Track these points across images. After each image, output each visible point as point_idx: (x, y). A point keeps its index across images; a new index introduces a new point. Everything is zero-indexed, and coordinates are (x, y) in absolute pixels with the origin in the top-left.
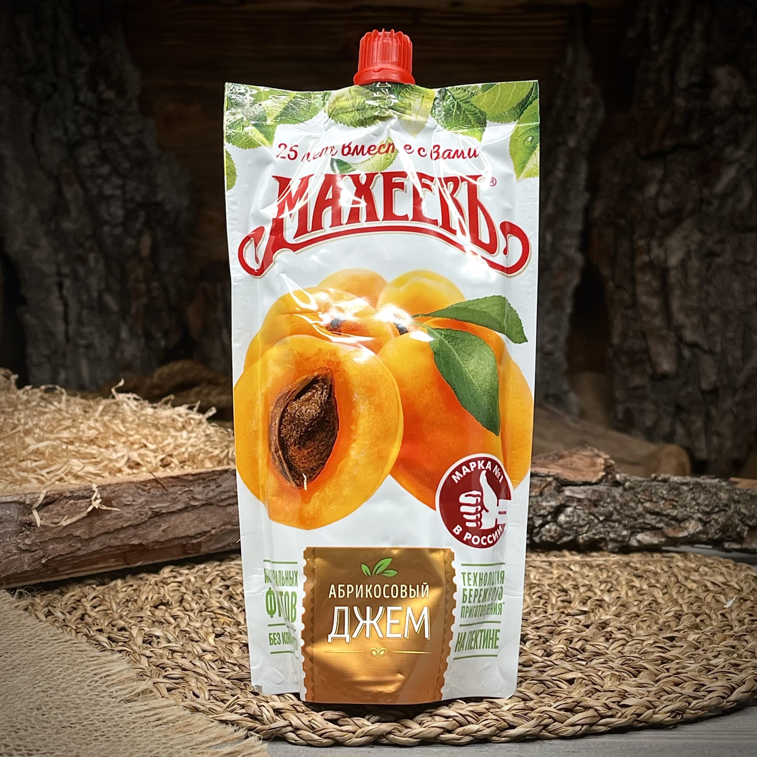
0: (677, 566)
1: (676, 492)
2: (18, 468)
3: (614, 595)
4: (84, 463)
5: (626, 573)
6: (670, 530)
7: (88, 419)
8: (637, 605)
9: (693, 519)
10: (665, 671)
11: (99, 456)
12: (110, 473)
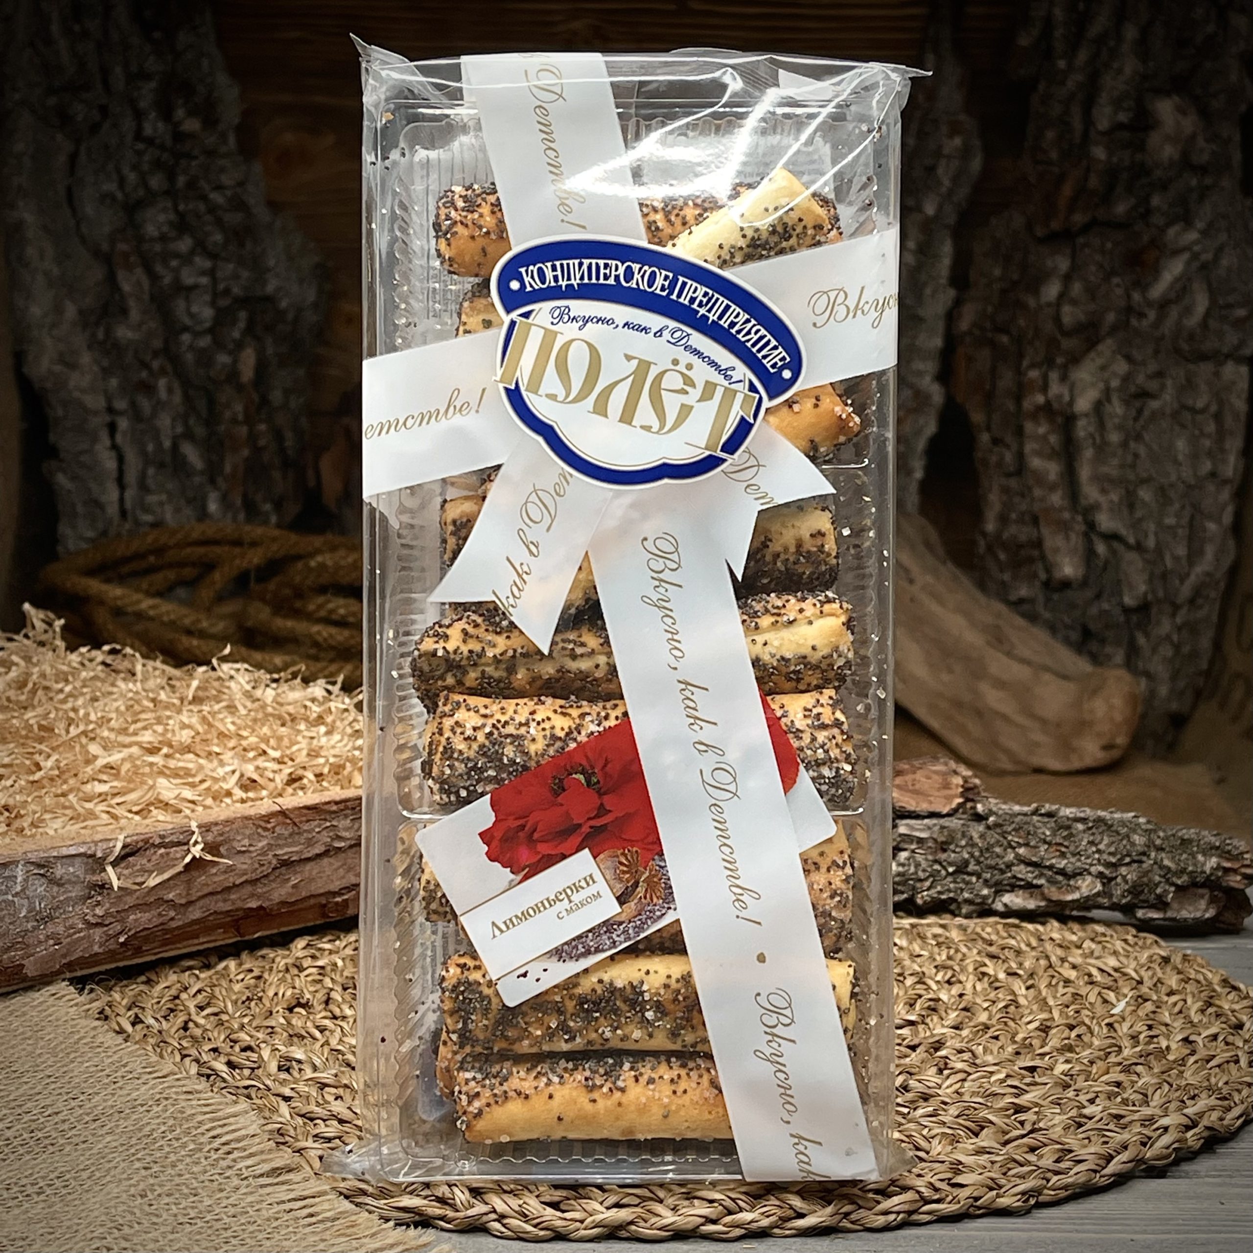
0: (1051, 939)
2: (81, 795)
3: (955, 990)
4: (177, 785)
5: (975, 951)
6: (1054, 889)
7: (179, 712)
8: (986, 1009)
9: (1089, 873)
10: (1019, 1126)
11: (197, 772)
12: (214, 798)
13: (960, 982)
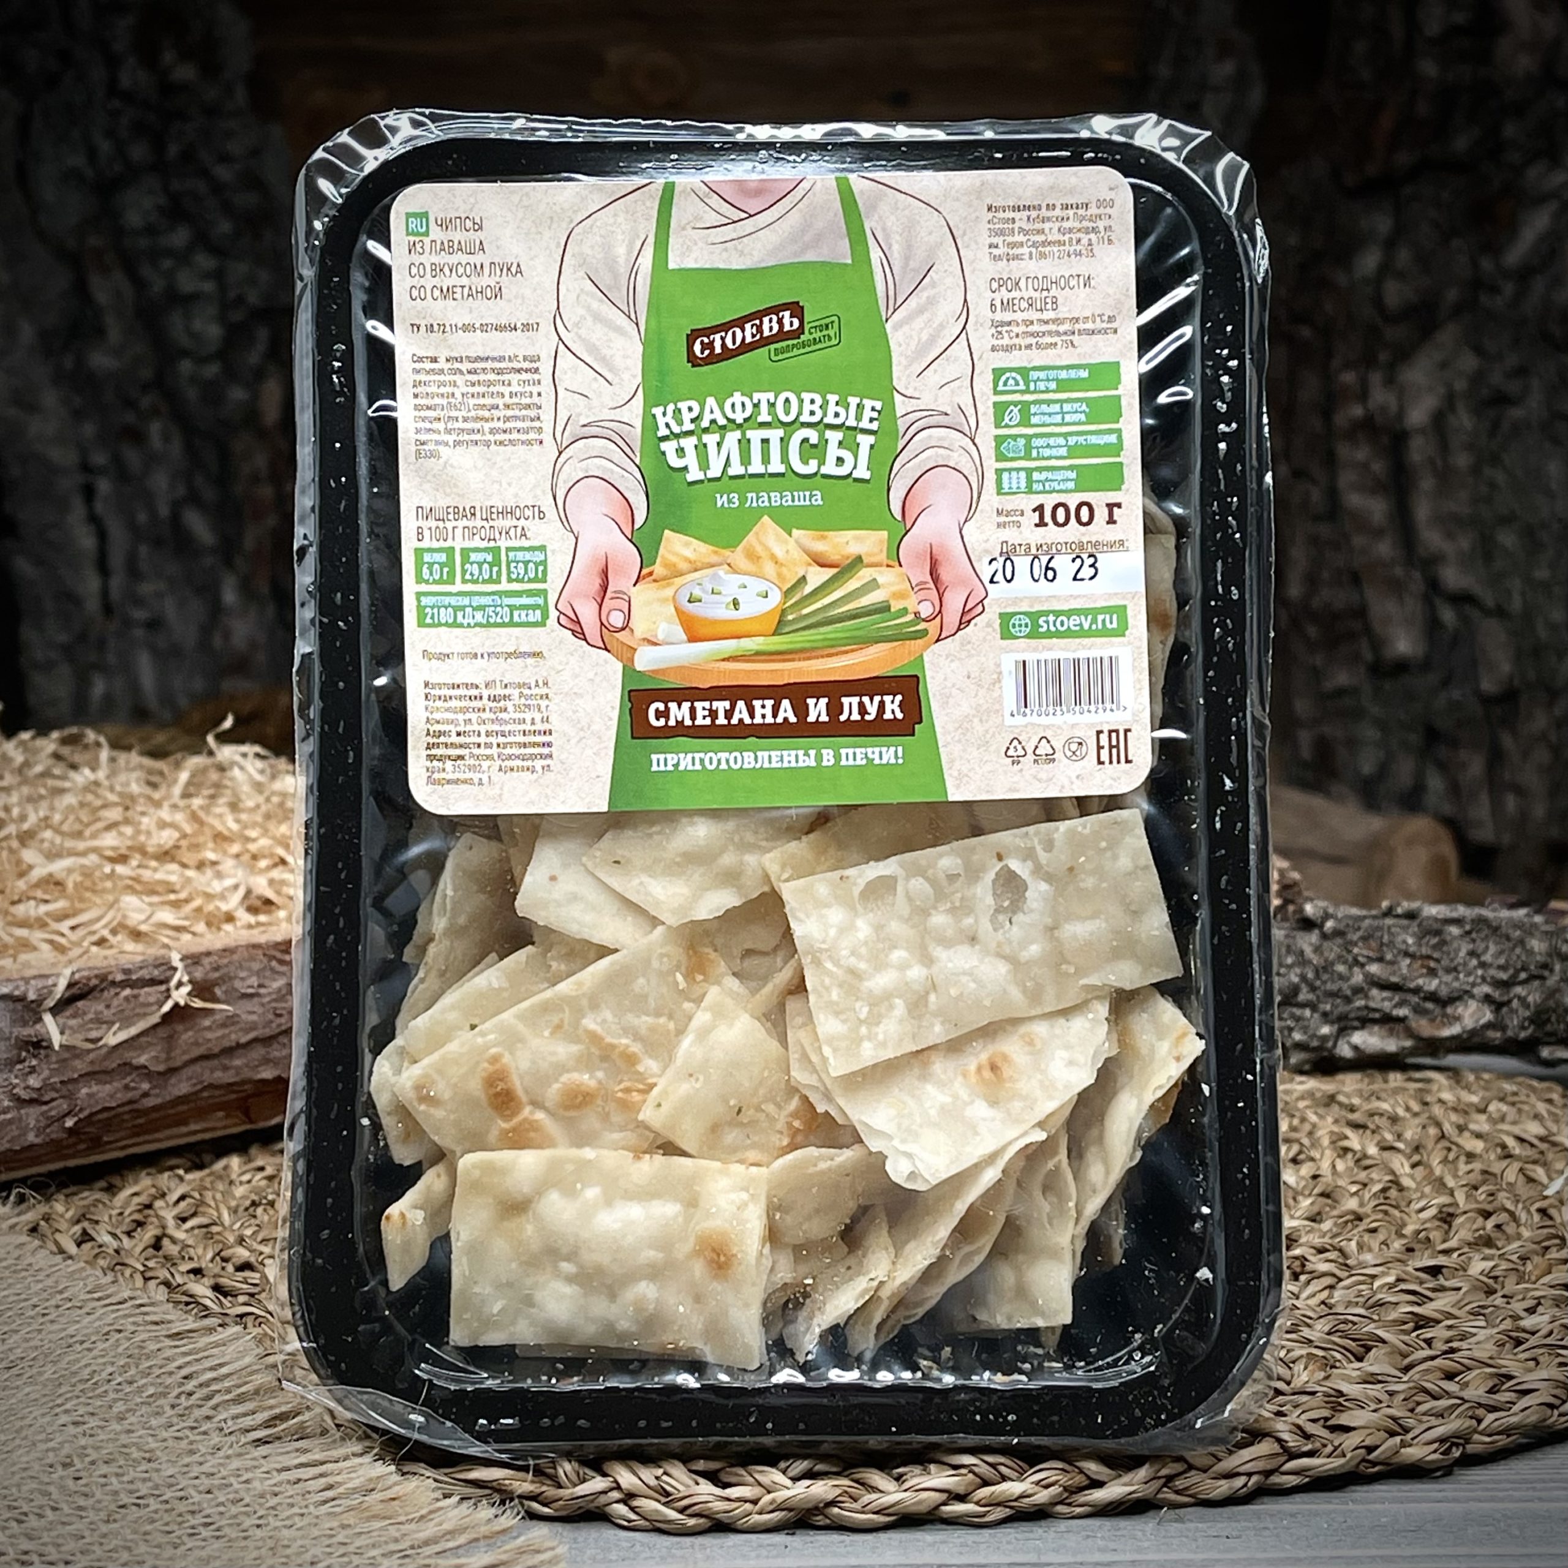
0: (1440, 1101)
1: (1434, 941)
2: (9, 918)
3: (1306, 1170)
4: (151, 904)
5: (1330, 1120)
6: (1424, 1022)
7: (158, 804)
8: (1356, 1193)
9: (1472, 997)
10: (1424, 1345)
11: (183, 887)
12: (209, 924)
13: (1312, 1159)
